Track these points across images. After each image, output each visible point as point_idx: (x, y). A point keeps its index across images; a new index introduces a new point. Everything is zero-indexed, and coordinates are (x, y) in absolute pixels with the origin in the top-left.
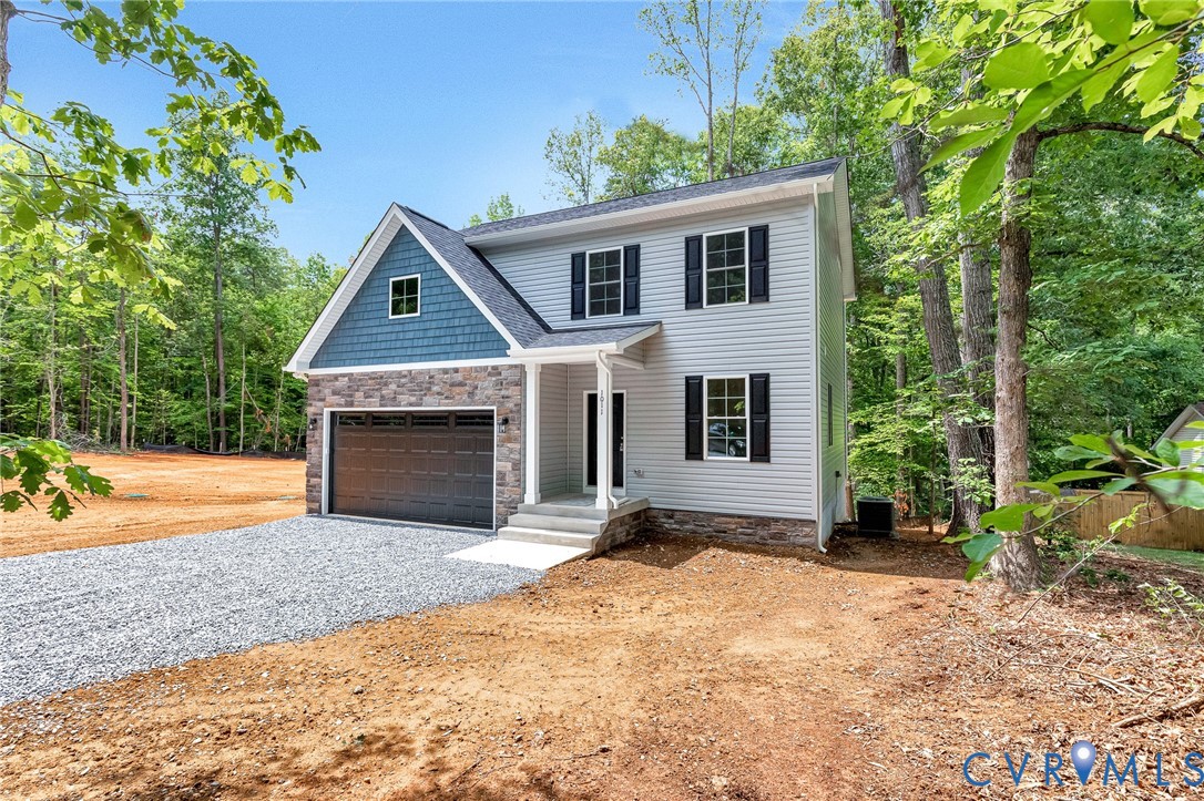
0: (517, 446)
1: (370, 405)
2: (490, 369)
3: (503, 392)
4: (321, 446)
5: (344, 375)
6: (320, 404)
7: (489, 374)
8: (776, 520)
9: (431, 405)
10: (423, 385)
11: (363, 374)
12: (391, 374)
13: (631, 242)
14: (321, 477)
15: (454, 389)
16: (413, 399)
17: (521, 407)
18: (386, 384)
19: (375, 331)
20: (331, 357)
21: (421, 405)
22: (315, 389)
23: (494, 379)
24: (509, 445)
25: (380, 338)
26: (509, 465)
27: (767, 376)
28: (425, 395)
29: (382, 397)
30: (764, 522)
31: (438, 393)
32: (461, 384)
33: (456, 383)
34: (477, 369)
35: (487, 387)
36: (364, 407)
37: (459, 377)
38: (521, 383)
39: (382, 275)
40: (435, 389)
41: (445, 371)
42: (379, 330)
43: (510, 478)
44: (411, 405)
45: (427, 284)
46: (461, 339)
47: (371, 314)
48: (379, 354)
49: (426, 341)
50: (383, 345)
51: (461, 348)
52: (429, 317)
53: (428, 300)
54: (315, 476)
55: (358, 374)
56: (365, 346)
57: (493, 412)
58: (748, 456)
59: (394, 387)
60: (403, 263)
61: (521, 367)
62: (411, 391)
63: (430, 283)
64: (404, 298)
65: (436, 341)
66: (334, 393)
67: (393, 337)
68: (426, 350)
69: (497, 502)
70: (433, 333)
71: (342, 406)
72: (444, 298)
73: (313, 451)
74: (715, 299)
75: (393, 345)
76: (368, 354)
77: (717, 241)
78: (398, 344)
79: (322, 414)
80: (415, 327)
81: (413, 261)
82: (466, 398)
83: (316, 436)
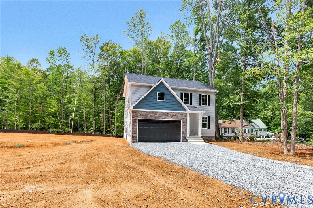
0: (186, 127)
1: (152, 118)
3: (183, 117)
4: (137, 127)
5: (144, 111)
6: (137, 117)
7: (181, 114)
8: (210, 137)
9: (168, 119)
10: (166, 115)
11: (150, 111)
12: (158, 112)
13: (191, 93)
14: (137, 134)
16: (163, 118)
17: (186, 120)
18: (156, 114)
20: (140, 107)
21: (165, 119)
22: (135, 114)
24: (184, 127)
25: (154, 104)
26: (184, 130)
27: (209, 117)
28: (166, 117)
29: (155, 117)
30: (209, 137)
32: (175, 115)
33: (173, 115)
34: (178, 113)
35: (180, 116)
36: (150, 118)
37: (174, 114)
38: (186, 116)
39: (155, 91)
40: (169, 116)
41: (171, 113)
42: (154, 103)
43: (184, 132)
44: (163, 119)
45: (167, 95)
46: (174, 107)
47: (152, 99)
48: (154, 108)
49: (166, 107)
50: (155, 106)
51: (174, 109)
52: (167, 102)
53: (167, 98)
54: (135, 134)
55: (148, 111)
56: (150, 106)
57: (180, 121)
58: (207, 128)
59: (159, 115)
60: (160, 90)
61: (187, 113)
62: (163, 116)
63: (168, 95)
64: (161, 97)
65: (169, 107)
66: (141, 115)
67: (158, 104)
68: (166, 108)
69: (182, 137)
70: (168, 105)
71: (144, 118)
72: (171, 99)
73: (134, 128)
74: (203, 104)
75: (158, 106)
76: (151, 107)
77: (203, 96)
78: (159, 106)
79: (137, 120)
80: (164, 103)
81: (163, 90)
82: (175, 118)
83: (136, 125)
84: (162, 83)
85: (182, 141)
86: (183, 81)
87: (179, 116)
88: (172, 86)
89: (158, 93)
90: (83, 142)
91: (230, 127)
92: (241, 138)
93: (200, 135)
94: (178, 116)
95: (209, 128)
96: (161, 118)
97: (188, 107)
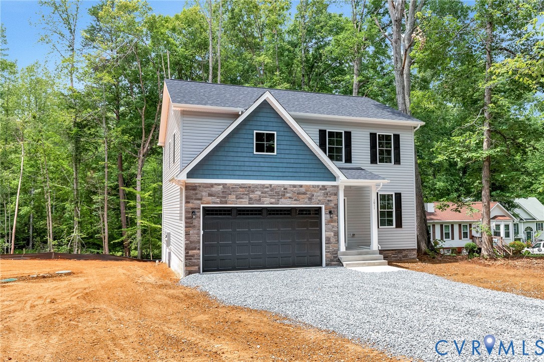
0: (336, 224)
1: (241, 203)
2: (321, 187)
3: (328, 198)
4: (199, 229)
5: (219, 185)
6: (198, 202)
7: (320, 189)
8: (404, 250)
9: (285, 203)
10: (282, 193)
11: (234, 184)
12: (256, 186)
13: (348, 130)
14: (199, 249)
15: (300, 196)
16: (273, 200)
17: (337, 206)
18: (253, 192)
19: (242, 159)
20: (206, 172)
21: (278, 204)
22: (194, 192)
23: (323, 191)
24: (332, 224)
25: (247, 164)
26: (332, 234)
27: (400, 194)
28: (281, 198)
29: (250, 199)
30: (400, 251)
31: (289, 198)
32: (304, 194)
33: (300, 193)
34: (313, 186)
35: (319, 196)
36: (237, 204)
37: (303, 190)
38: (336, 194)
39: (247, 127)
40: (288, 195)
41: (294, 186)
42: (246, 159)
43: (333, 240)
44: (271, 204)
45: (280, 138)
46: (303, 170)
47: (239, 150)
48: (246, 173)
49: (280, 170)
50: (249, 169)
51: (303, 174)
52: (283, 156)
53: (282, 147)
54: (195, 249)
55: (231, 184)
56: (235, 168)
57: (320, 208)
58: (394, 226)
59: (259, 193)
60: (263, 123)
61: (337, 187)
62: (271, 196)
63: (283, 138)
64: (264, 143)
65: (287, 170)
66: (210, 195)
67: (257, 164)
68: (280, 174)
69: (326, 252)
70: (285, 165)
71: (217, 203)
72: (292, 147)
73: (191, 232)
74: (381, 161)
75: (256, 169)
76: (238, 173)
77: (382, 137)
78: (260, 169)
79: (200, 209)
80: (273, 160)
81: (271, 124)
82: (306, 200)
83: (195, 222)
84: (265, 104)
85: (327, 265)
86: (324, 97)
87: (315, 194)
88: (295, 111)
89: (255, 132)
90: (44, 277)
91: (456, 223)
92: (487, 250)
93: (375, 246)
94: (313, 195)
95: (399, 225)
96: (267, 203)
97: (340, 168)
